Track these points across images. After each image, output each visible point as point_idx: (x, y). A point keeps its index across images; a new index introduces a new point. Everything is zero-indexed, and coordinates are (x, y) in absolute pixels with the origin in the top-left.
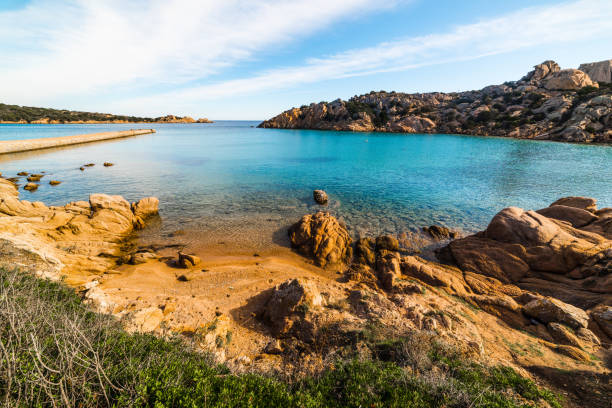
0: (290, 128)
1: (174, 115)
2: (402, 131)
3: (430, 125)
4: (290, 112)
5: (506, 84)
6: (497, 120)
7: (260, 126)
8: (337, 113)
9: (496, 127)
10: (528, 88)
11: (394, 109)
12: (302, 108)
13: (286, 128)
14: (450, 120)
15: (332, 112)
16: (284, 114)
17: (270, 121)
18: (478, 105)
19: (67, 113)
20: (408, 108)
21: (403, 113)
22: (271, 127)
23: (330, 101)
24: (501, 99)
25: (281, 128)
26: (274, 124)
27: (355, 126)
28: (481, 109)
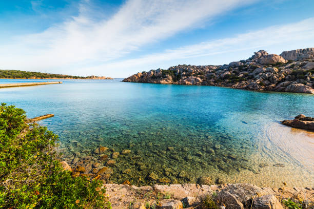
0: (136, 82)
1: (95, 76)
2: (185, 84)
3: (199, 81)
4: (137, 75)
5: (241, 61)
6: (230, 79)
7: (123, 81)
8: (158, 75)
9: (229, 82)
10: (251, 63)
11: (184, 73)
12: (143, 73)
13: (134, 82)
14: (210, 79)
15: (155, 75)
16: (134, 76)
17: (127, 79)
18: (225, 71)
19: (46, 74)
20: (192, 73)
21: (188, 75)
22: (127, 81)
23: (156, 69)
24: (237, 68)
25: (132, 82)
26: (129, 80)
27: (164, 81)
28: (226, 73)
